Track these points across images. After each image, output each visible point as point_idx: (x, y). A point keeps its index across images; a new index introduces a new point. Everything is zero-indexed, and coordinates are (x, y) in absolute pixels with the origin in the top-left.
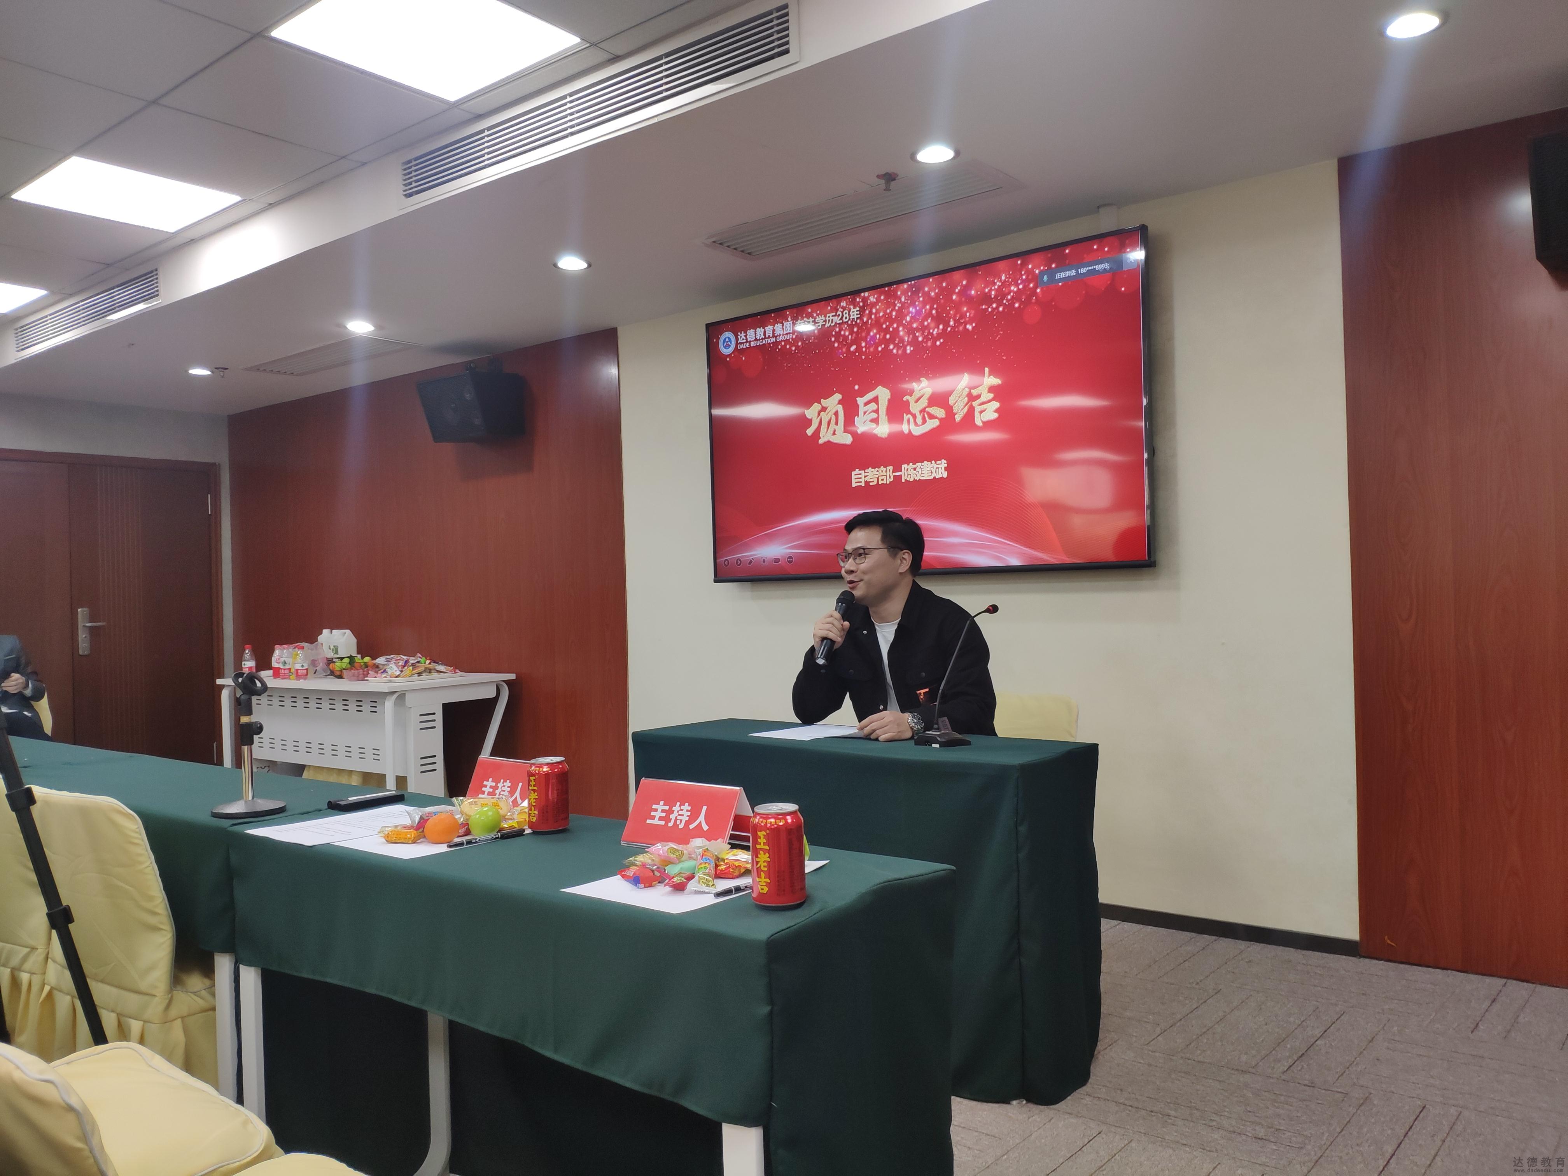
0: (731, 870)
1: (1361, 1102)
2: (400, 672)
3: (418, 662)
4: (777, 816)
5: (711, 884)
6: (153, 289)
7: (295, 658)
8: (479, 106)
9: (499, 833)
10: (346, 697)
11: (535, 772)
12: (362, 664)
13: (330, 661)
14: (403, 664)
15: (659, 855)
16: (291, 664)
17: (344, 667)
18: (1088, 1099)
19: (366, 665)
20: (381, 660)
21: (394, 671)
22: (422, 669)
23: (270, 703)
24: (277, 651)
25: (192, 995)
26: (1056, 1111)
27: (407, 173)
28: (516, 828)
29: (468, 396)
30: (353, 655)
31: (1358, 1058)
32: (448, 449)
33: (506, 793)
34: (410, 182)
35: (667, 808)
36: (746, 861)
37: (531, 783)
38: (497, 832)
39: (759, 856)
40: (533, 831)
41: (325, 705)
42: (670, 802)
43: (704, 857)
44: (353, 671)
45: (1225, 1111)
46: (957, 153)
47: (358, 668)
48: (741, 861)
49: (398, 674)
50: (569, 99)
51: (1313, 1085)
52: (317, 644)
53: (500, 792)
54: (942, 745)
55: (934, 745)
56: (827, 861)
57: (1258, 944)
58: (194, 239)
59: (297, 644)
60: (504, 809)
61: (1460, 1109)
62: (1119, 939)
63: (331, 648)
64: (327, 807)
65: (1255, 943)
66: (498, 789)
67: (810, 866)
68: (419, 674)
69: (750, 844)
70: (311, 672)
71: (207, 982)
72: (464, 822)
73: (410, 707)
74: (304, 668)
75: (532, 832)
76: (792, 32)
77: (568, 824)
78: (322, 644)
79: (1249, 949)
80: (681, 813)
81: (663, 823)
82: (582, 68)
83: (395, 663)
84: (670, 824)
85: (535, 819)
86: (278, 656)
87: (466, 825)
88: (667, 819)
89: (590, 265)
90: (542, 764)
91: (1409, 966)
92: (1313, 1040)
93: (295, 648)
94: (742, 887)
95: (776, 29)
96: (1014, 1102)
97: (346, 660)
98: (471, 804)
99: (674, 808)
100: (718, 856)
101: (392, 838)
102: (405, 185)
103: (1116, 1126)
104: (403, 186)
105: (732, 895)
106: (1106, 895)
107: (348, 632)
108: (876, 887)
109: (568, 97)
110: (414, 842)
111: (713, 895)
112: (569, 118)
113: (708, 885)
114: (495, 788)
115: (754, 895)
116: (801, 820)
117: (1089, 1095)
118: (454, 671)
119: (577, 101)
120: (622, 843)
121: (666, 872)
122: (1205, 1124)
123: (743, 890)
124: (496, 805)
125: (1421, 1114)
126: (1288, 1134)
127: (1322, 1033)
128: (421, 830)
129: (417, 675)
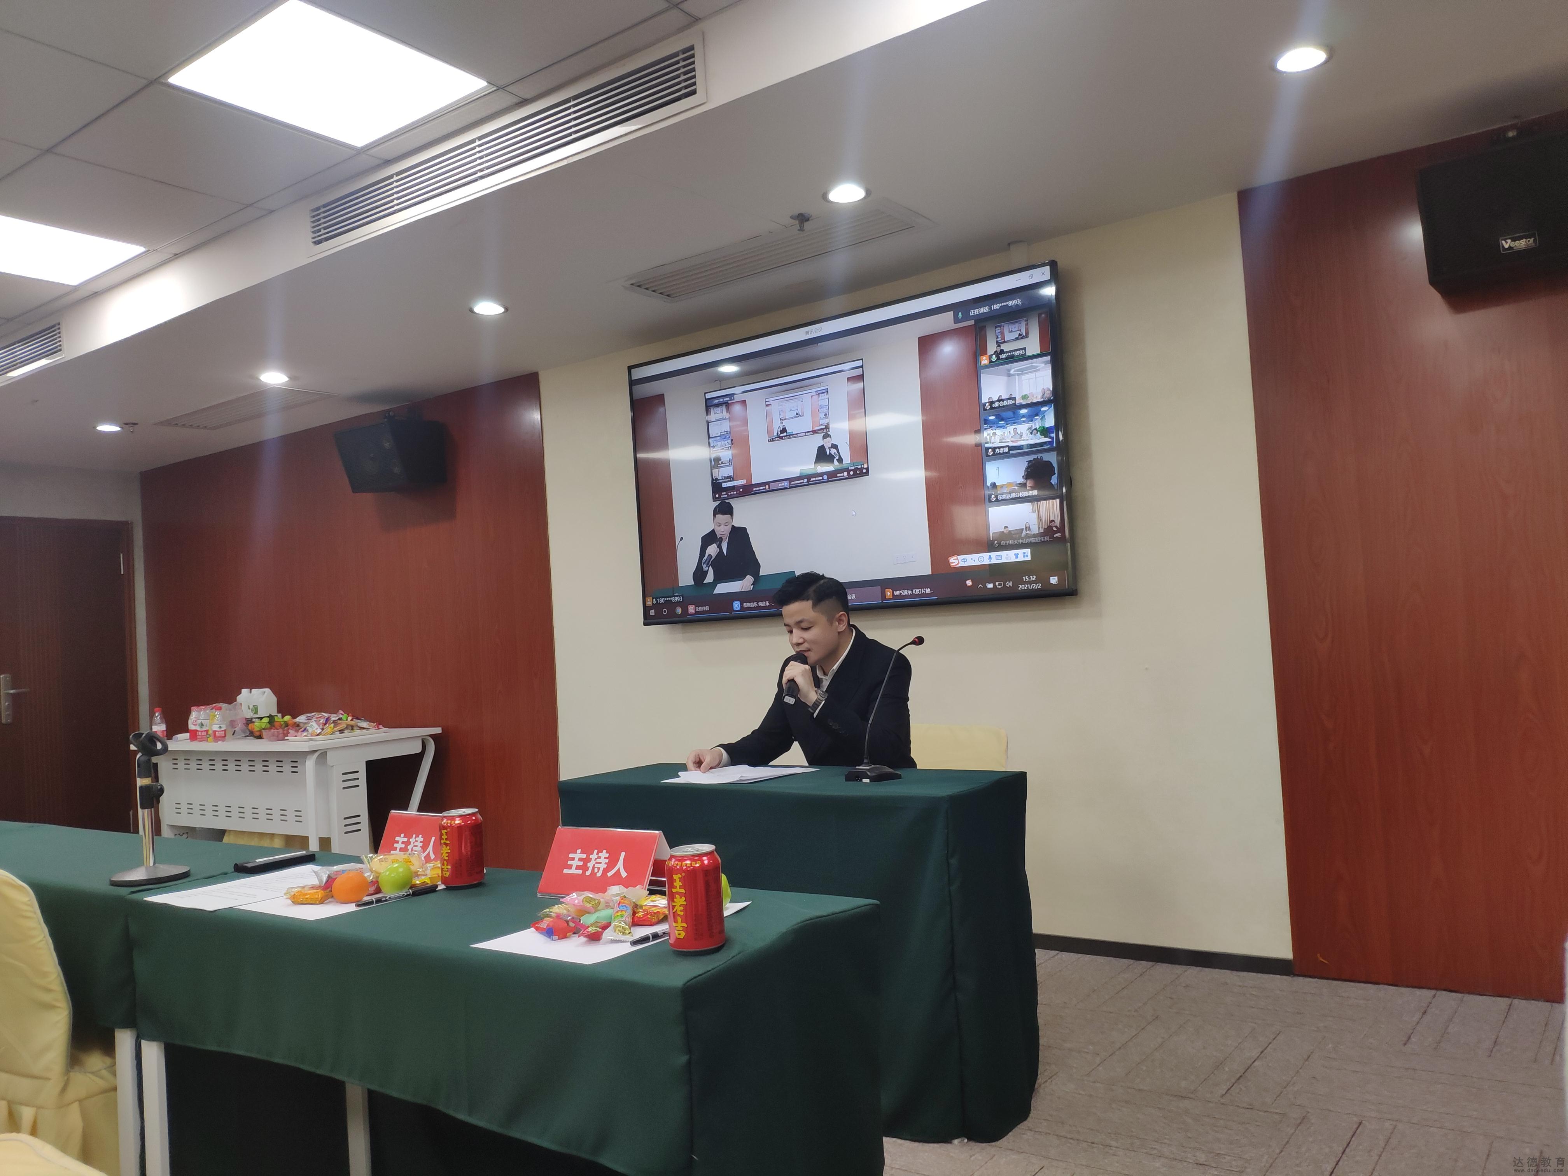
0: (650, 917)
1: (1299, 1122)
2: (321, 730)
3: (340, 719)
4: (693, 857)
5: (627, 932)
6: (56, 343)
7: (213, 720)
8: (387, 152)
9: (410, 890)
10: (265, 757)
11: (447, 824)
12: (282, 723)
13: (249, 721)
14: (324, 722)
15: (574, 905)
16: (208, 725)
17: (263, 727)
18: (1029, 1133)
19: (287, 724)
20: (301, 719)
21: (314, 729)
22: (343, 726)
23: (187, 766)
24: (194, 713)
25: (91, 1076)
26: (998, 1148)
27: (316, 220)
28: (428, 884)
29: (387, 445)
30: (273, 715)
31: (1295, 1078)
32: (367, 499)
33: (418, 849)
34: (319, 229)
35: (584, 856)
36: (664, 907)
37: (443, 837)
38: (409, 889)
39: (675, 900)
40: (447, 887)
41: (245, 767)
42: (588, 851)
43: (620, 905)
44: (272, 731)
45: (1165, 1138)
46: (868, 192)
47: (278, 728)
48: (659, 907)
49: (319, 732)
50: (478, 143)
51: (1250, 1107)
52: (236, 704)
53: (412, 848)
54: (873, 779)
55: (864, 780)
56: (749, 903)
57: (1194, 967)
58: (98, 292)
59: (214, 705)
60: (416, 865)
61: (1394, 1123)
62: (1058, 970)
63: (251, 708)
64: (233, 870)
65: (1192, 967)
66: (410, 844)
67: (730, 909)
68: (341, 731)
69: (666, 889)
70: (230, 733)
71: (108, 1060)
72: (374, 880)
73: (333, 766)
74: (222, 729)
75: (445, 887)
76: (699, 73)
77: (484, 878)
78: (241, 704)
79: (1186, 973)
80: (599, 860)
81: (580, 872)
82: (489, 112)
83: (315, 721)
84: (588, 873)
85: (449, 874)
86: (195, 717)
87: (375, 882)
88: (584, 868)
89: (506, 310)
90: (453, 816)
91: (1342, 982)
92: (1250, 1062)
93: (212, 709)
94: (660, 933)
95: (682, 70)
96: (956, 1142)
97: (266, 720)
98: (381, 861)
99: (591, 856)
100: (636, 903)
101: (298, 899)
102: (314, 232)
103: (1058, 1160)
104: (312, 234)
105: (649, 942)
106: (1040, 925)
107: (267, 690)
108: (797, 925)
109: (477, 140)
110: (321, 902)
111: (629, 943)
112: (479, 161)
113: (624, 934)
114: (407, 843)
115: (672, 941)
116: (718, 861)
117: (1030, 1130)
118: (378, 727)
119: (486, 144)
120: (539, 895)
121: (582, 922)
122: (1146, 1153)
123: (661, 937)
124: (408, 862)
125: (1358, 1130)
126: (1228, 1158)
127: (1259, 1054)
128: (329, 890)
129: (338, 732)
